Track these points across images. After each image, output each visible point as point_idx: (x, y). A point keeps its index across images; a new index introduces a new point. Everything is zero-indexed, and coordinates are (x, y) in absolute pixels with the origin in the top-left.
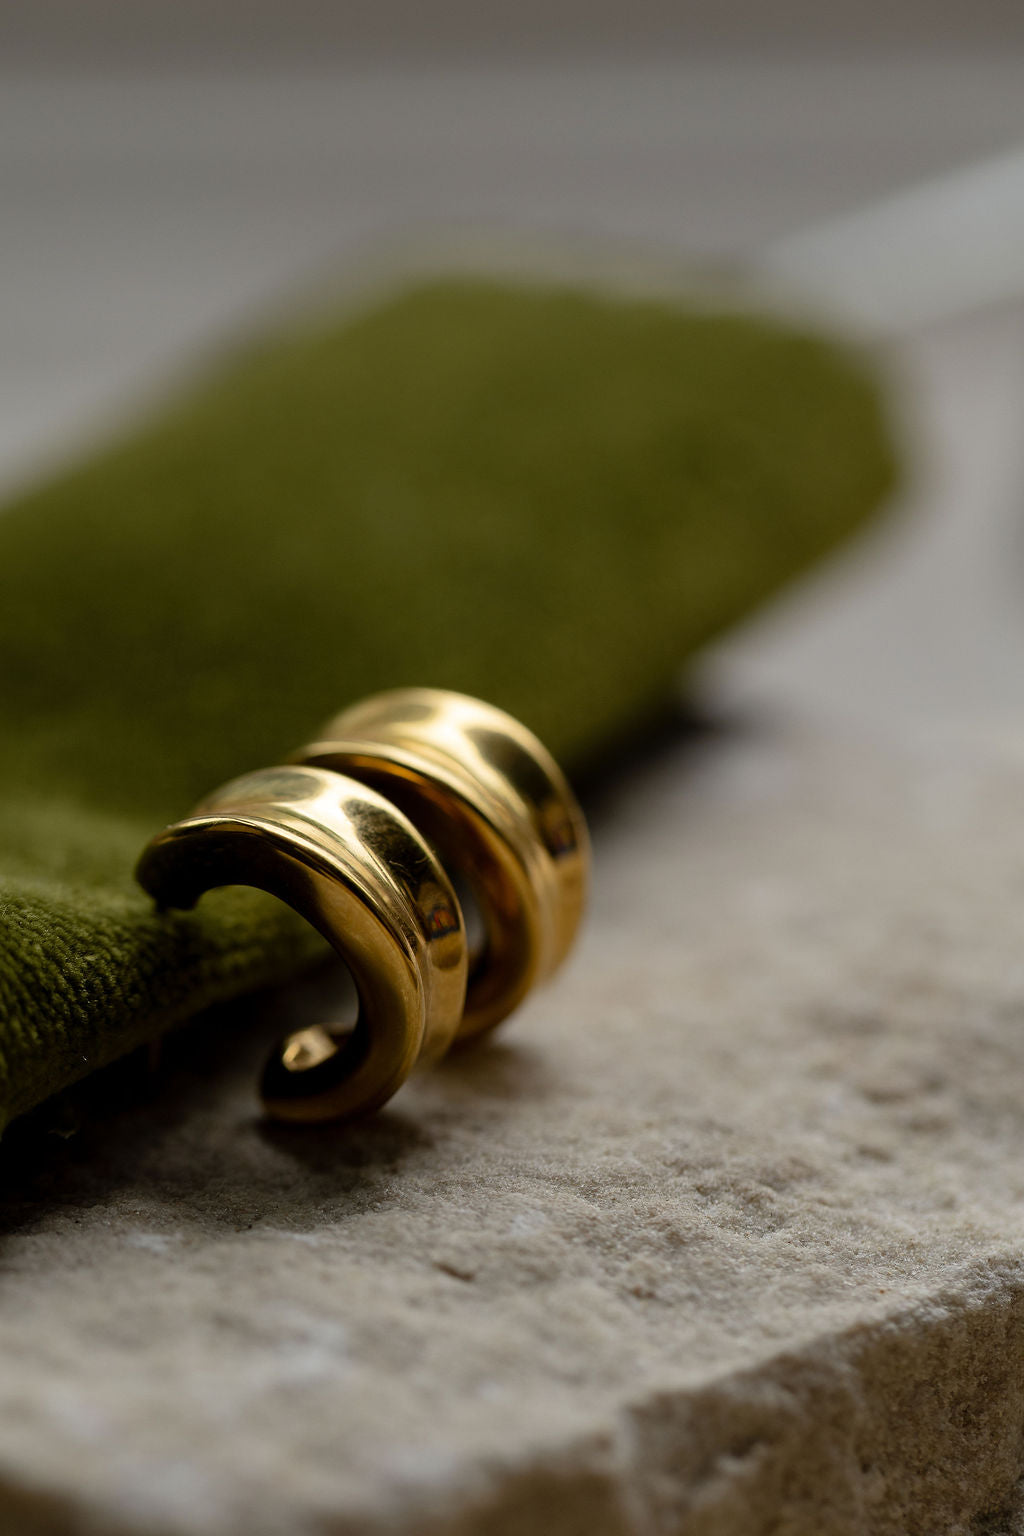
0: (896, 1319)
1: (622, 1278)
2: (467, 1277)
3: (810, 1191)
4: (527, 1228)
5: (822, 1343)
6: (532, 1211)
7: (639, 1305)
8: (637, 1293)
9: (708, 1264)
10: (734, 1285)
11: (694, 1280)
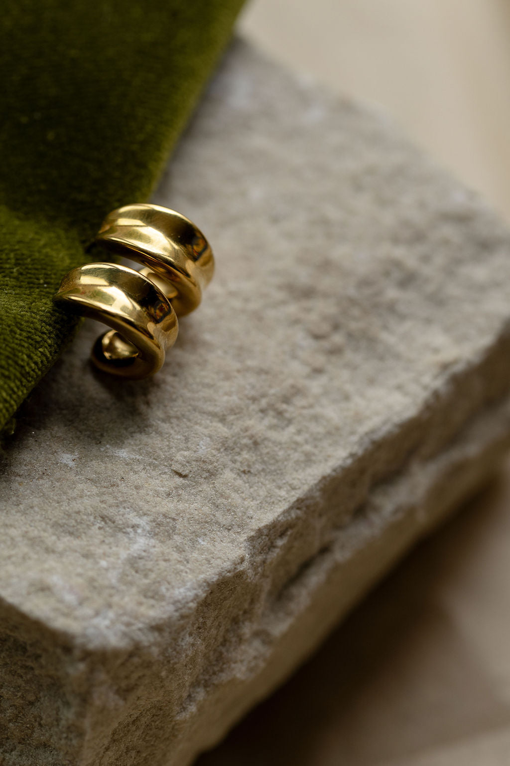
0: (334, 470)
1: (238, 465)
2: (185, 477)
3: (299, 402)
4: (204, 448)
5: (311, 490)
6: (205, 438)
7: (245, 477)
8: (244, 472)
9: (268, 453)
10: (277, 461)
11: (264, 462)
